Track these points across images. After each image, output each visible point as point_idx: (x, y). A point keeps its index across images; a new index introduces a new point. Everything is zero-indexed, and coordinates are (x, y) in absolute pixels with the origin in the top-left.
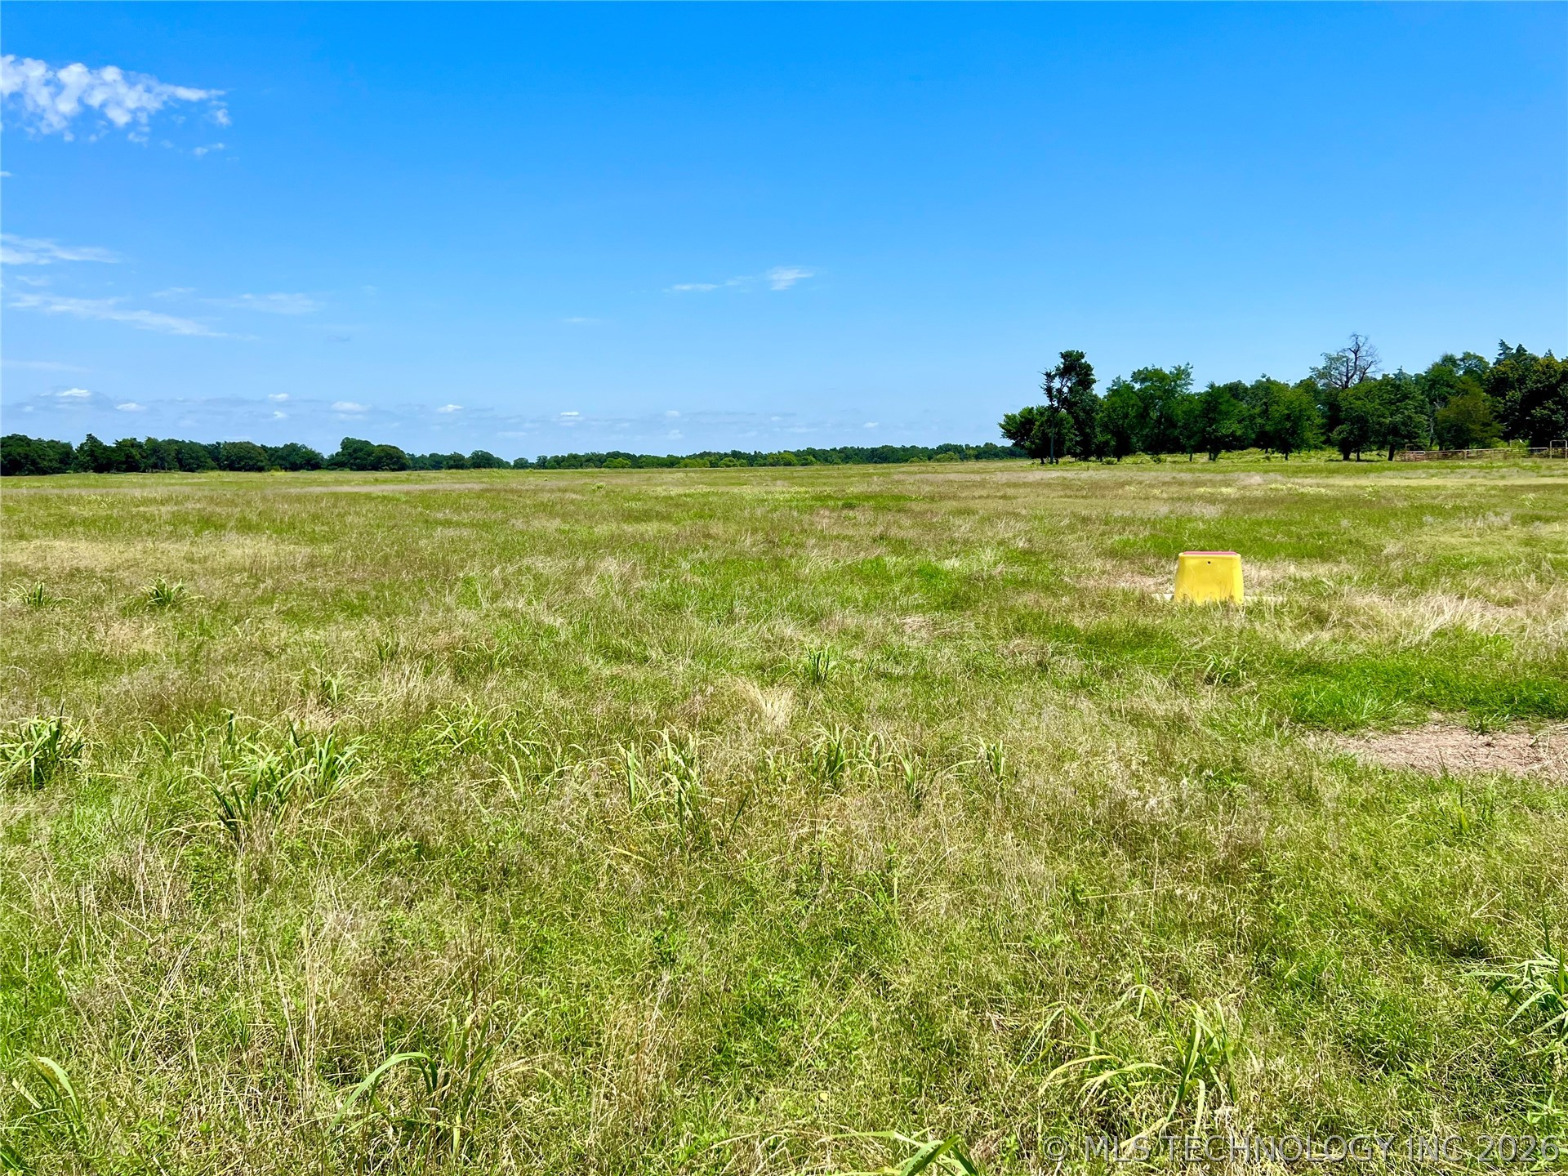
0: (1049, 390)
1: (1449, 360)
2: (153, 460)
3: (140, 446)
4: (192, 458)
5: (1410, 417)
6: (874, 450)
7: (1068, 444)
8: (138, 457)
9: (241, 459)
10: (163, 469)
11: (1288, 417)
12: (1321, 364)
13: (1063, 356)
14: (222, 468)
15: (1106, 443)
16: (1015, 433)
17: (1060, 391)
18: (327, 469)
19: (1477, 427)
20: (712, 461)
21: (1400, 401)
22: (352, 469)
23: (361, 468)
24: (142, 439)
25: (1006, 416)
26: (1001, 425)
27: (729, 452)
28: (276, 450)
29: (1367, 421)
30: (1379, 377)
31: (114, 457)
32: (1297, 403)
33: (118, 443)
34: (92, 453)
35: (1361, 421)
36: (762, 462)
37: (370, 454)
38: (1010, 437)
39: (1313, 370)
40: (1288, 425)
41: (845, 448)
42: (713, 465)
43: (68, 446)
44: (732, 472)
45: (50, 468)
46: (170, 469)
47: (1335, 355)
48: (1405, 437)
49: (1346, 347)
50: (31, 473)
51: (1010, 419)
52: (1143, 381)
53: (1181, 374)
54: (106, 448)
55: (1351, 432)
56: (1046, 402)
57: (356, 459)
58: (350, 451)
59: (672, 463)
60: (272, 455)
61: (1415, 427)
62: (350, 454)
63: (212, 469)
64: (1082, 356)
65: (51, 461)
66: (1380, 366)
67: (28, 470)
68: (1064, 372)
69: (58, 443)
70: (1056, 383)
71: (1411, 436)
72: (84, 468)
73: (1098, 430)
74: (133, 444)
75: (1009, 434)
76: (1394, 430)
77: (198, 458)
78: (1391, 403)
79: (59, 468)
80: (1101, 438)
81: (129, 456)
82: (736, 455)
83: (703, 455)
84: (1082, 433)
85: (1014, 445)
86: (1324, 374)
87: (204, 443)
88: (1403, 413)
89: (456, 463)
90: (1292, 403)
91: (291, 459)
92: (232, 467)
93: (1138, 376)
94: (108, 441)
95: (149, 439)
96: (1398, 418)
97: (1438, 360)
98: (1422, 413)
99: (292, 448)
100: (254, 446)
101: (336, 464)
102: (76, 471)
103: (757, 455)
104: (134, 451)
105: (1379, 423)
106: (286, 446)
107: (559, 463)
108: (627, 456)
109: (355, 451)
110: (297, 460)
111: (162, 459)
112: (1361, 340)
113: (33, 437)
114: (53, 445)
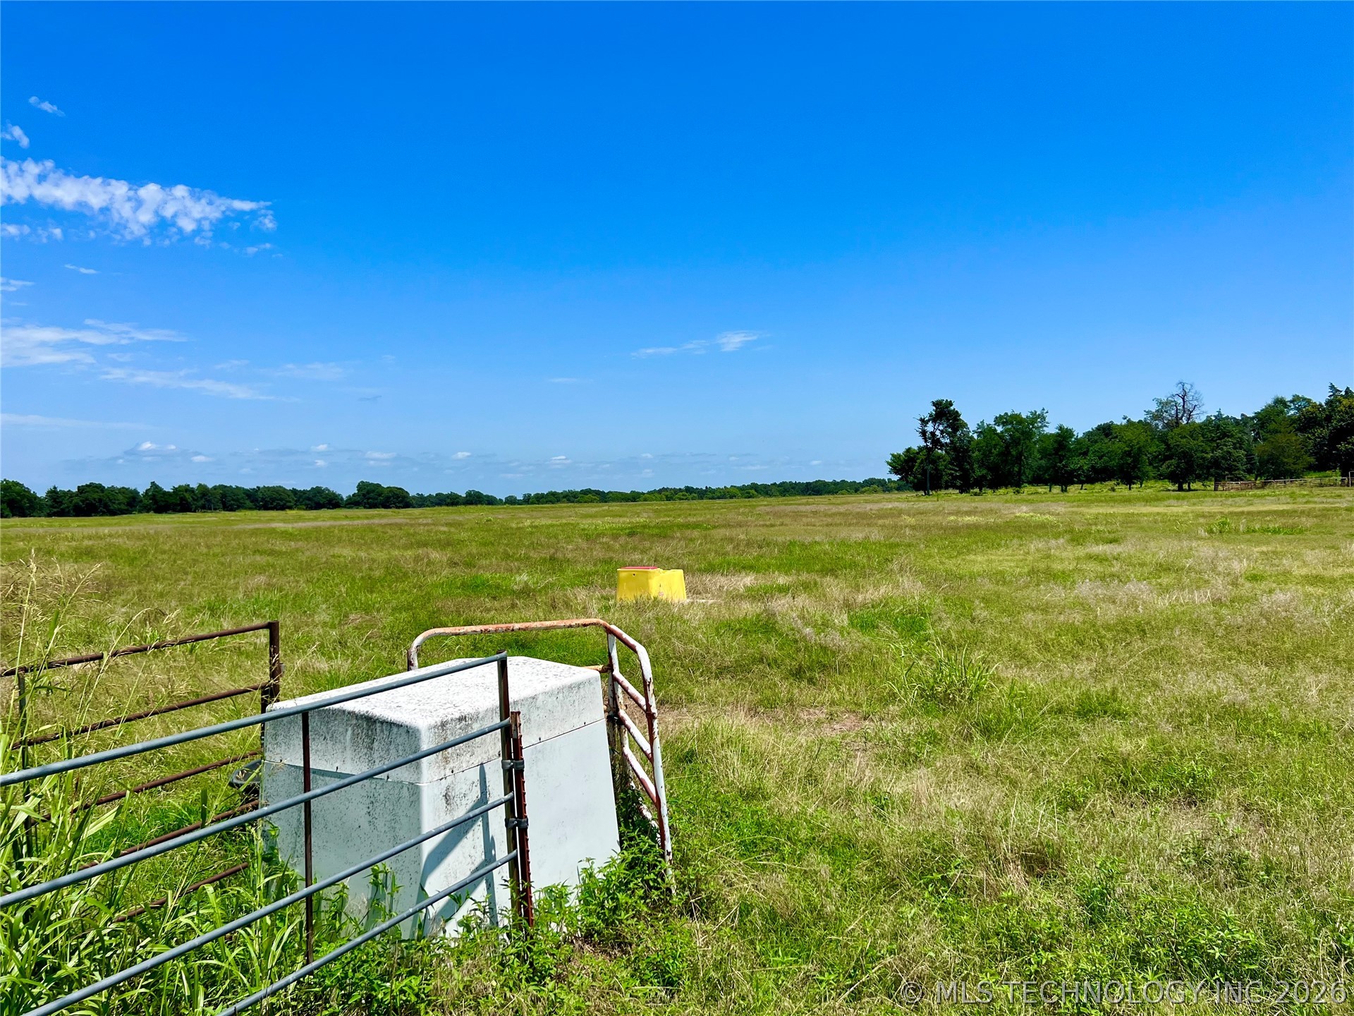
0: (924, 433)
1: (1280, 402)
2: (202, 502)
3: (192, 490)
4: (233, 500)
5: (1229, 453)
6: (808, 484)
7: (945, 478)
8: (190, 500)
9: (273, 500)
10: (210, 509)
11: (1128, 454)
12: (1154, 408)
13: (934, 404)
14: (259, 508)
15: (983, 477)
16: (899, 470)
17: (933, 434)
18: (345, 507)
19: (1290, 460)
20: (668, 495)
21: (1220, 439)
22: (365, 507)
23: (373, 506)
24: (194, 485)
25: (893, 455)
26: (888, 463)
27: (683, 487)
28: (304, 492)
29: (1192, 456)
30: (1203, 418)
31: (172, 500)
32: (1135, 442)
33: (175, 489)
34: (153, 498)
35: (1186, 456)
36: (711, 495)
37: (380, 495)
38: (896, 473)
39: (1148, 413)
40: (1130, 460)
41: (784, 483)
42: (668, 499)
43: (136, 492)
44: (685, 504)
45: (119, 510)
46: (215, 509)
47: (1164, 400)
48: (1227, 469)
49: (1174, 393)
50: (103, 514)
51: (896, 458)
52: (1004, 424)
53: (1038, 418)
54: (165, 493)
55: (1178, 466)
56: (922, 444)
57: (368, 499)
58: (364, 492)
59: (634, 497)
60: (301, 496)
61: (1234, 461)
62: (364, 495)
63: (251, 509)
64: (951, 404)
65: (119, 504)
66: (1203, 409)
67: (101, 511)
68: (936, 418)
69: (127, 489)
70: (930, 427)
71: (1231, 469)
72: (146, 509)
73: (976, 466)
74: (187, 489)
75: (895, 470)
76: (1216, 463)
77: (237, 500)
78: (1212, 440)
79: (127, 510)
80: (979, 472)
81: (183, 499)
82: (689, 490)
83: (660, 491)
84: (961, 468)
85: (900, 479)
86: (1157, 416)
87: (247, 487)
88: (1222, 449)
89: (451, 501)
90: (1131, 441)
91: (316, 499)
92: (266, 507)
93: (999, 420)
94: (168, 488)
95: (200, 485)
96: (1218, 453)
97: (1270, 402)
98: (1241, 448)
99: (318, 491)
100: (285, 489)
101: (353, 503)
102: (140, 512)
103: (708, 490)
104: (187, 495)
105: (1203, 458)
106: (312, 488)
107: (540, 499)
108: (597, 493)
109: (368, 492)
110: (319, 500)
111: (209, 501)
112: (1187, 387)
113: (106, 485)
114: (124, 491)
